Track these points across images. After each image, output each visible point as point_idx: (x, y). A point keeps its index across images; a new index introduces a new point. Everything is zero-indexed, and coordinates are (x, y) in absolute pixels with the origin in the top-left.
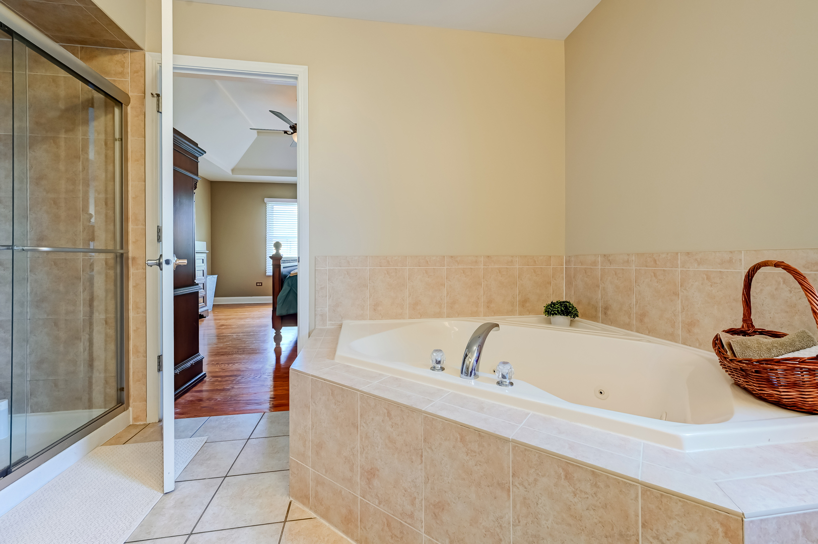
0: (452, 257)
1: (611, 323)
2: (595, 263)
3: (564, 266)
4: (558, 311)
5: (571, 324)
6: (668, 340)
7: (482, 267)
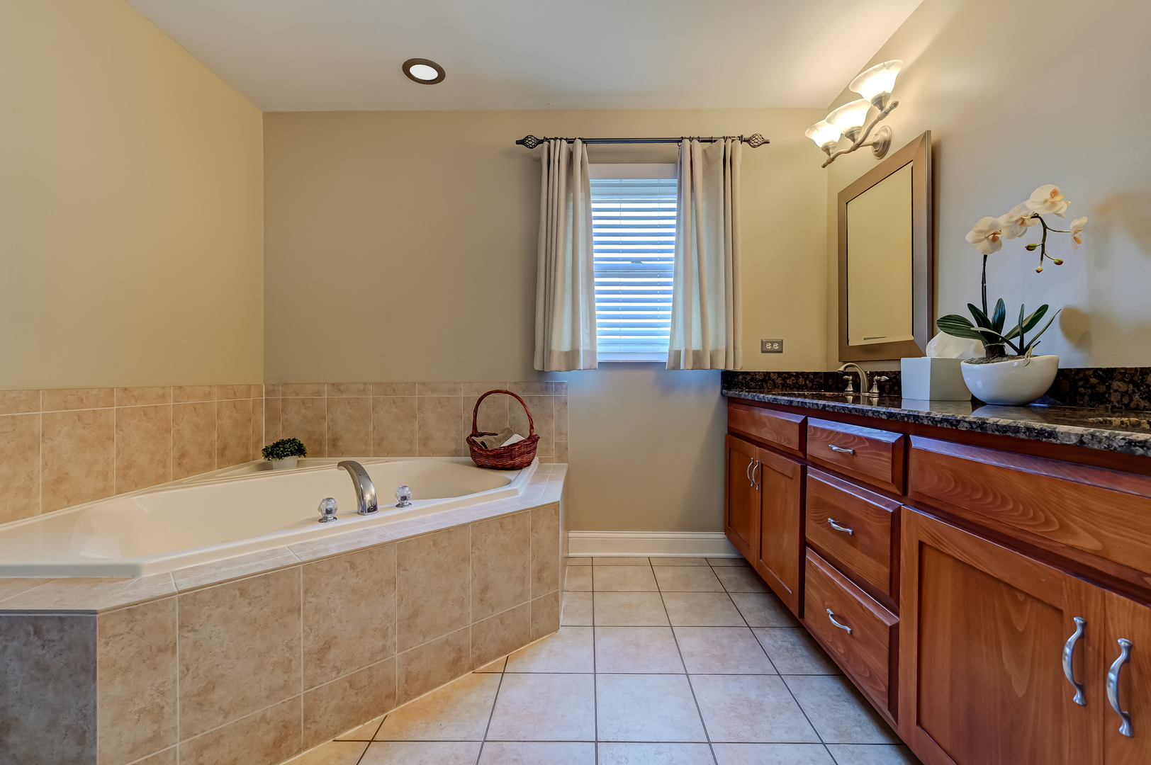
0: (126, 389)
1: (342, 454)
2: (319, 393)
3: (264, 398)
4: (291, 451)
5: (299, 464)
6: (407, 456)
7: (172, 404)
